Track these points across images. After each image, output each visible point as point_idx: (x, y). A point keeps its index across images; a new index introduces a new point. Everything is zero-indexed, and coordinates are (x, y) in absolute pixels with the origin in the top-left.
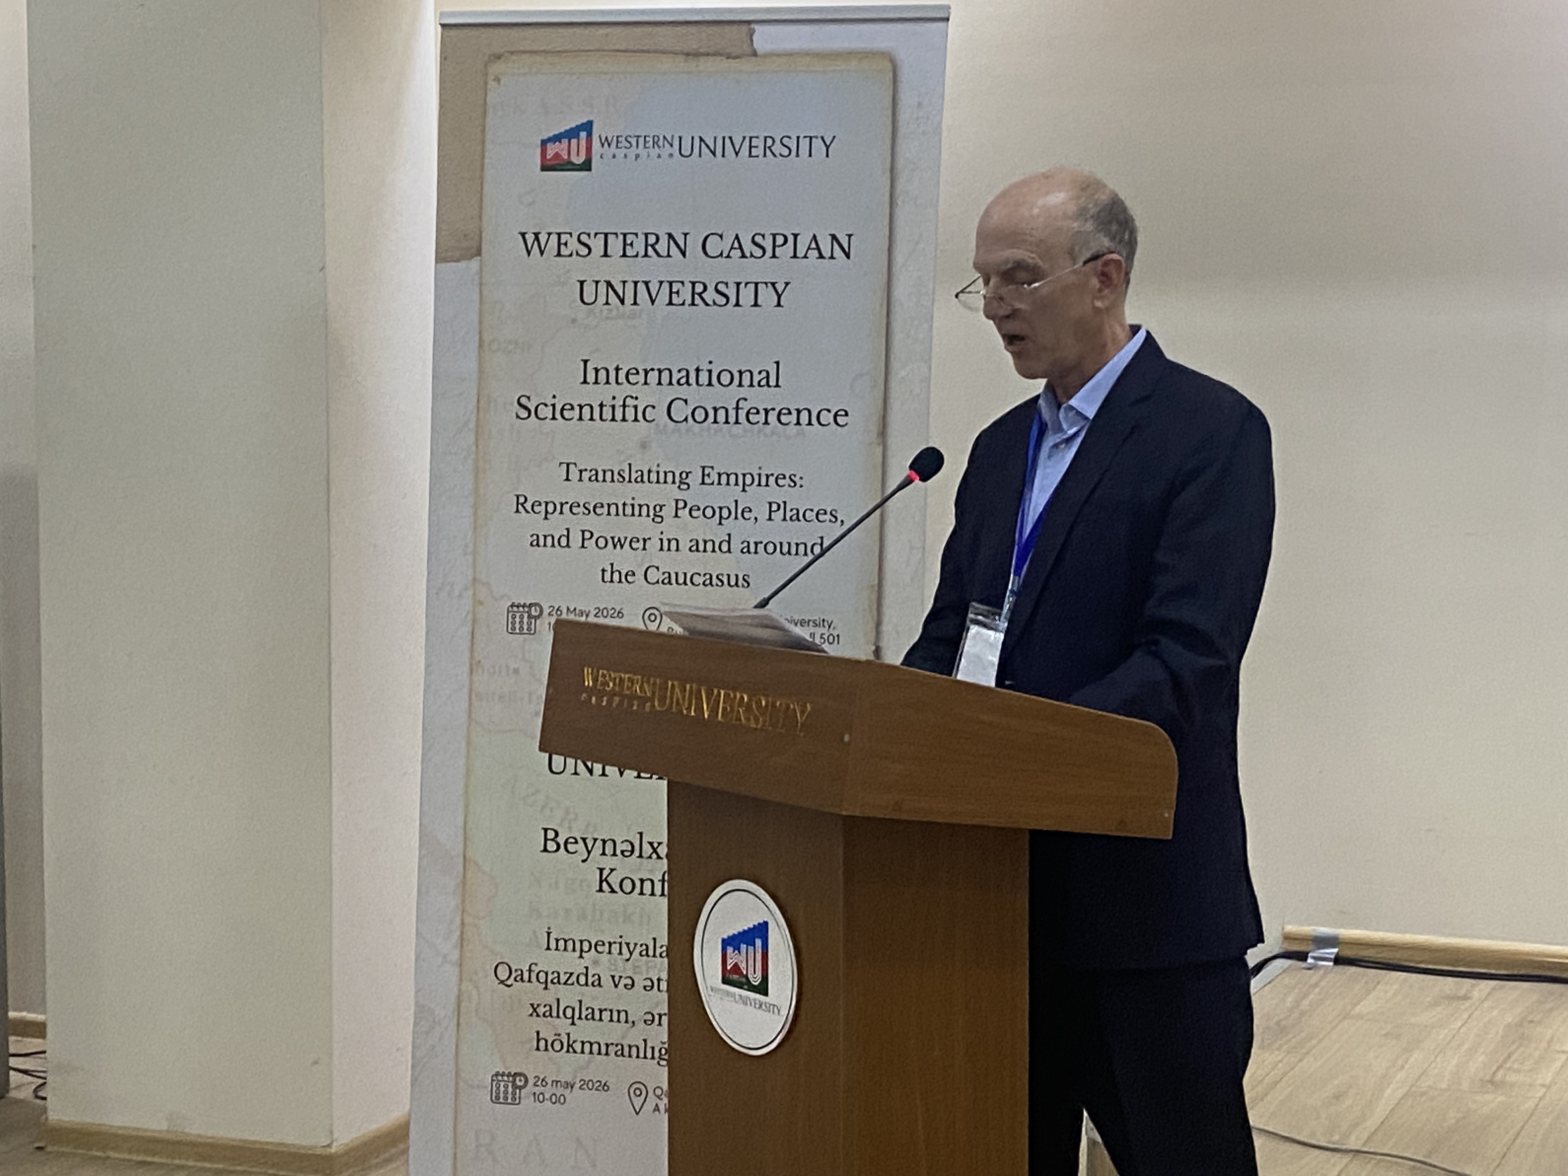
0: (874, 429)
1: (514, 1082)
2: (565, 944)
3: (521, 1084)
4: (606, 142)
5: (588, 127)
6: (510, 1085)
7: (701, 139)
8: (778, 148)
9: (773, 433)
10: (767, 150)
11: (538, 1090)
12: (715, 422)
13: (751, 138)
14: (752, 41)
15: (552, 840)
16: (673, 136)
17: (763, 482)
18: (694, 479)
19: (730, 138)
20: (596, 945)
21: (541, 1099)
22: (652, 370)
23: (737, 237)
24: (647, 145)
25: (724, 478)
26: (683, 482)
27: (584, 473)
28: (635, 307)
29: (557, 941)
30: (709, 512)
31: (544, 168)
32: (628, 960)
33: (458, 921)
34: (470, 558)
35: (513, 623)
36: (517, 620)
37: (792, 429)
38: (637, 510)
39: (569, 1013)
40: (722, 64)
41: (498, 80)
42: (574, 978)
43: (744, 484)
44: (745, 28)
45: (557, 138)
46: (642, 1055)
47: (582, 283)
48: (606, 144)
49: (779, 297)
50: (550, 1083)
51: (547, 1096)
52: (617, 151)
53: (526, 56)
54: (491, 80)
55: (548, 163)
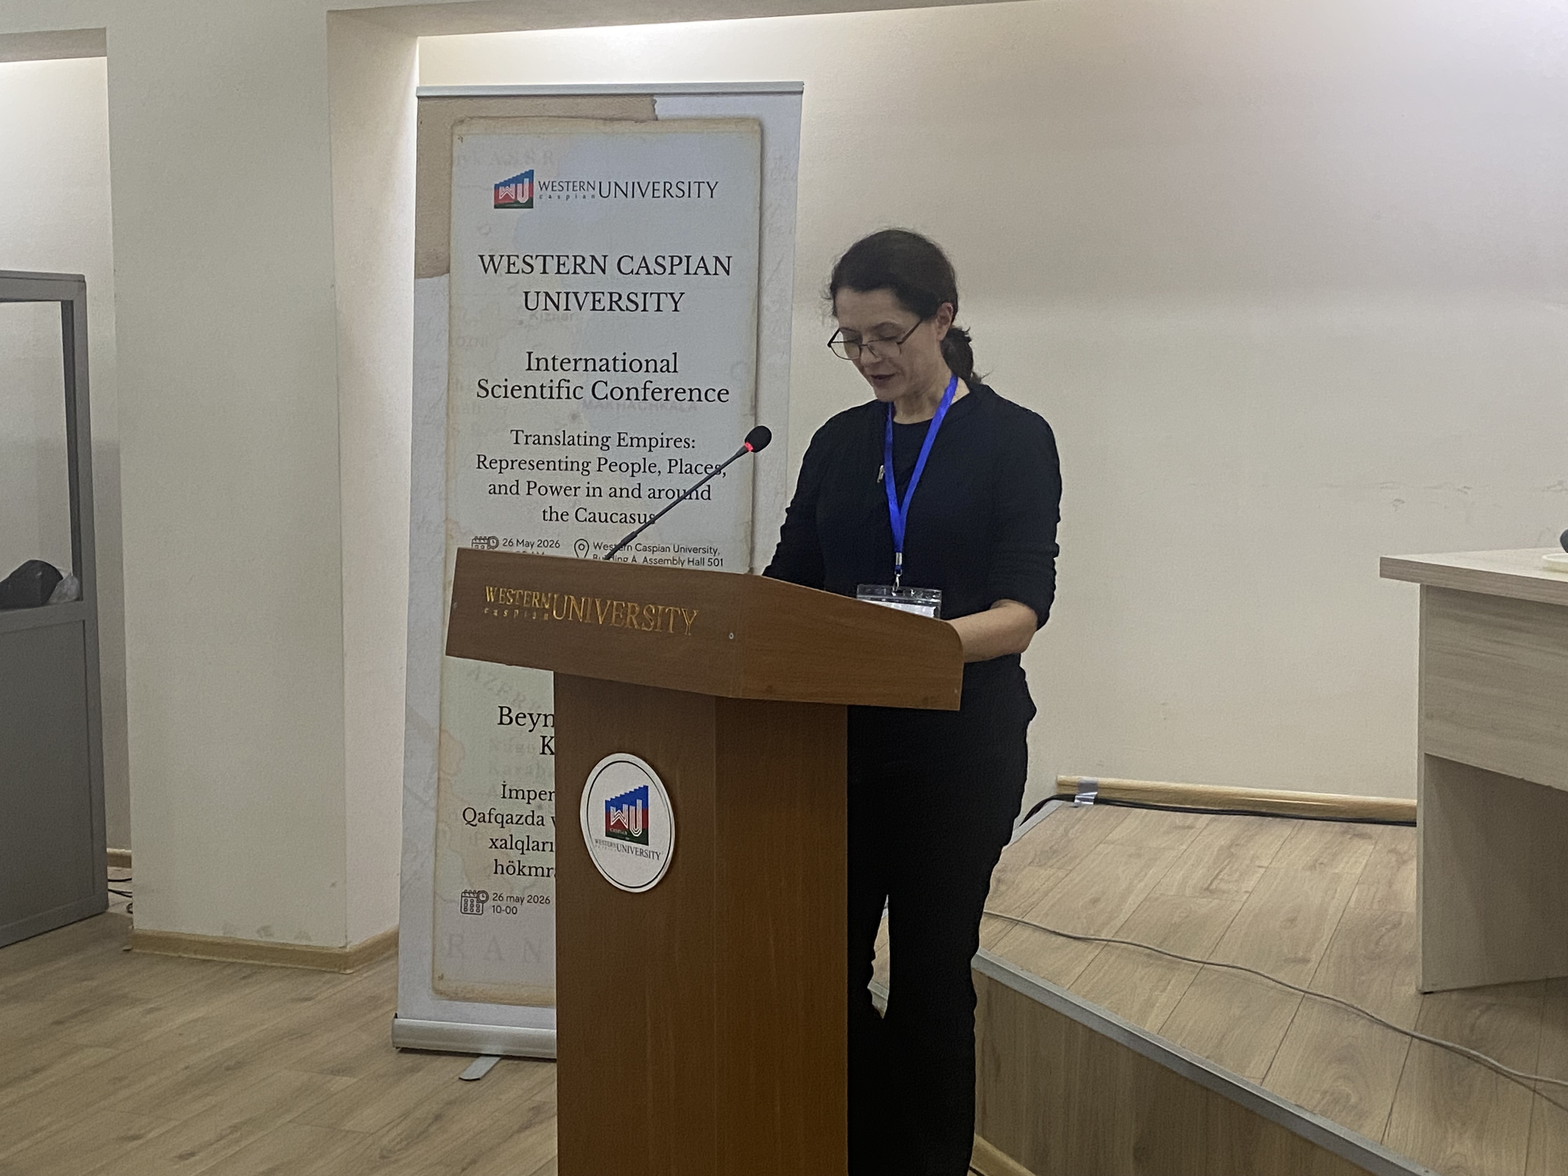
0: (748, 403)
1: (478, 897)
2: (517, 794)
3: (484, 899)
4: (544, 186)
5: (530, 174)
6: (475, 900)
7: (616, 184)
8: (674, 191)
9: (672, 407)
10: (666, 192)
11: (495, 903)
12: (628, 399)
13: (654, 183)
14: (654, 109)
15: (506, 715)
16: (594, 182)
17: (665, 444)
18: (613, 442)
19: (638, 183)
20: (540, 794)
21: (499, 910)
22: (581, 359)
23: (644, 258)
24: (575, 188)
25: (635, 441)
26: (604, 444)
27: (529, 438)
28: (567, 312)
29: (511, 791)
30: (624, 467)
31: (496, 207)
33: (435, 777)
34: (443, 504)
37: (686, 404)
38: (570, 466)
39: (520, 845)
40: (630, 127)
41: (461, 139)
42: (523, 819)
43: (650, 446)
44: (649, 99)
45: (506, 184)
47: (526, 293)
48: (544, 188)
49: (676, 303)
50: (505, 898)
51: (504, 908)
52: (552, 194)
53: (482, 120)
54: (456, 138)
55: (500, 202)
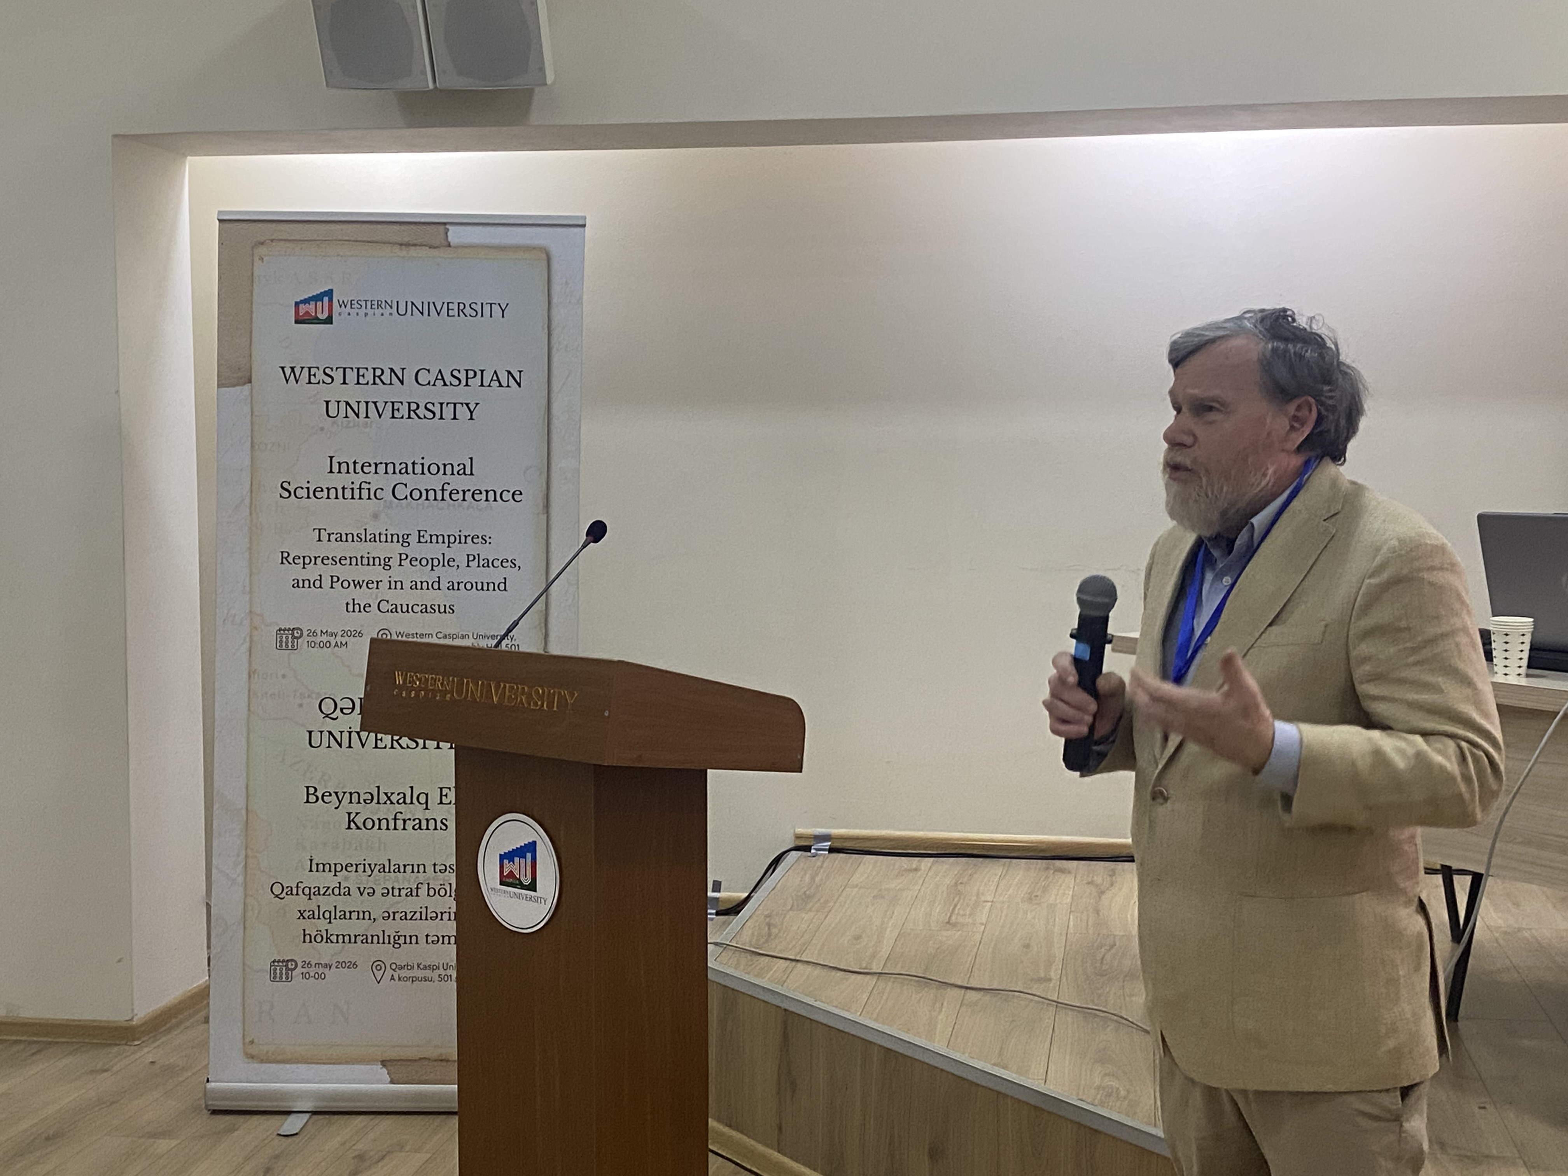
0: (541, 503)
1: (287, 966)
2: (323, 867)
3: (292, 967)
4: (343, 304)
5: (329, 293)
6: (284, 968)
7: (413, 303)
8: (468, 311)
9: (468, 507)
10: (461, 313)
11: (304, 970)
12: (427, 499)
13: (448, 303)
14: (447, 237)
15: (313, 794)
16: (392, 301)
17: (463, 540)
18: (413, 540)
19: (434, 303)
20: (346, 866)
21: (307, 977)
22: (381, 463)
23: (440, 371)
24: (373, 307)
25: (434, 538)
26: (405, 541)
27: (332, 536)
28: (367, 419)
29: (317, 865)
30: (424, 562)
31: (297, 322)
32: (370, 876)
33: (243, 856)
34: (246, 597)
35: (281, 641)
36: (284, 639)
37: (483, 504)
38: (371, 561)
39: (327, 915)
40: (424, 252)
41: (262, 259)
42: (330, 891)
43: (449, 542)
44: (442, 228)
45: (306, 301)
46: (381, 941)
47: (327, 402)
48: (343, 306)
49: (471, 413)
50: (314, 965)
51: (312, 974)
52: (352, 311)
53: (282, 243)
54: (256, 259)
55: (300, 318)
